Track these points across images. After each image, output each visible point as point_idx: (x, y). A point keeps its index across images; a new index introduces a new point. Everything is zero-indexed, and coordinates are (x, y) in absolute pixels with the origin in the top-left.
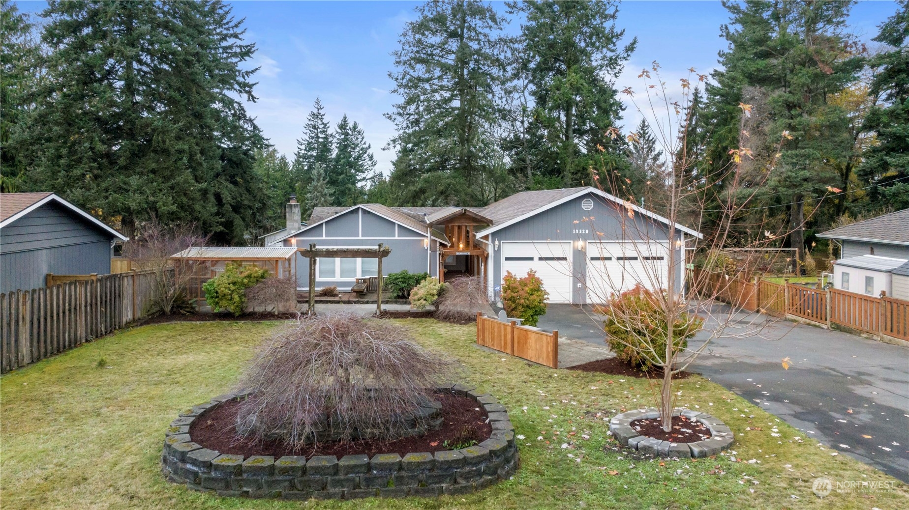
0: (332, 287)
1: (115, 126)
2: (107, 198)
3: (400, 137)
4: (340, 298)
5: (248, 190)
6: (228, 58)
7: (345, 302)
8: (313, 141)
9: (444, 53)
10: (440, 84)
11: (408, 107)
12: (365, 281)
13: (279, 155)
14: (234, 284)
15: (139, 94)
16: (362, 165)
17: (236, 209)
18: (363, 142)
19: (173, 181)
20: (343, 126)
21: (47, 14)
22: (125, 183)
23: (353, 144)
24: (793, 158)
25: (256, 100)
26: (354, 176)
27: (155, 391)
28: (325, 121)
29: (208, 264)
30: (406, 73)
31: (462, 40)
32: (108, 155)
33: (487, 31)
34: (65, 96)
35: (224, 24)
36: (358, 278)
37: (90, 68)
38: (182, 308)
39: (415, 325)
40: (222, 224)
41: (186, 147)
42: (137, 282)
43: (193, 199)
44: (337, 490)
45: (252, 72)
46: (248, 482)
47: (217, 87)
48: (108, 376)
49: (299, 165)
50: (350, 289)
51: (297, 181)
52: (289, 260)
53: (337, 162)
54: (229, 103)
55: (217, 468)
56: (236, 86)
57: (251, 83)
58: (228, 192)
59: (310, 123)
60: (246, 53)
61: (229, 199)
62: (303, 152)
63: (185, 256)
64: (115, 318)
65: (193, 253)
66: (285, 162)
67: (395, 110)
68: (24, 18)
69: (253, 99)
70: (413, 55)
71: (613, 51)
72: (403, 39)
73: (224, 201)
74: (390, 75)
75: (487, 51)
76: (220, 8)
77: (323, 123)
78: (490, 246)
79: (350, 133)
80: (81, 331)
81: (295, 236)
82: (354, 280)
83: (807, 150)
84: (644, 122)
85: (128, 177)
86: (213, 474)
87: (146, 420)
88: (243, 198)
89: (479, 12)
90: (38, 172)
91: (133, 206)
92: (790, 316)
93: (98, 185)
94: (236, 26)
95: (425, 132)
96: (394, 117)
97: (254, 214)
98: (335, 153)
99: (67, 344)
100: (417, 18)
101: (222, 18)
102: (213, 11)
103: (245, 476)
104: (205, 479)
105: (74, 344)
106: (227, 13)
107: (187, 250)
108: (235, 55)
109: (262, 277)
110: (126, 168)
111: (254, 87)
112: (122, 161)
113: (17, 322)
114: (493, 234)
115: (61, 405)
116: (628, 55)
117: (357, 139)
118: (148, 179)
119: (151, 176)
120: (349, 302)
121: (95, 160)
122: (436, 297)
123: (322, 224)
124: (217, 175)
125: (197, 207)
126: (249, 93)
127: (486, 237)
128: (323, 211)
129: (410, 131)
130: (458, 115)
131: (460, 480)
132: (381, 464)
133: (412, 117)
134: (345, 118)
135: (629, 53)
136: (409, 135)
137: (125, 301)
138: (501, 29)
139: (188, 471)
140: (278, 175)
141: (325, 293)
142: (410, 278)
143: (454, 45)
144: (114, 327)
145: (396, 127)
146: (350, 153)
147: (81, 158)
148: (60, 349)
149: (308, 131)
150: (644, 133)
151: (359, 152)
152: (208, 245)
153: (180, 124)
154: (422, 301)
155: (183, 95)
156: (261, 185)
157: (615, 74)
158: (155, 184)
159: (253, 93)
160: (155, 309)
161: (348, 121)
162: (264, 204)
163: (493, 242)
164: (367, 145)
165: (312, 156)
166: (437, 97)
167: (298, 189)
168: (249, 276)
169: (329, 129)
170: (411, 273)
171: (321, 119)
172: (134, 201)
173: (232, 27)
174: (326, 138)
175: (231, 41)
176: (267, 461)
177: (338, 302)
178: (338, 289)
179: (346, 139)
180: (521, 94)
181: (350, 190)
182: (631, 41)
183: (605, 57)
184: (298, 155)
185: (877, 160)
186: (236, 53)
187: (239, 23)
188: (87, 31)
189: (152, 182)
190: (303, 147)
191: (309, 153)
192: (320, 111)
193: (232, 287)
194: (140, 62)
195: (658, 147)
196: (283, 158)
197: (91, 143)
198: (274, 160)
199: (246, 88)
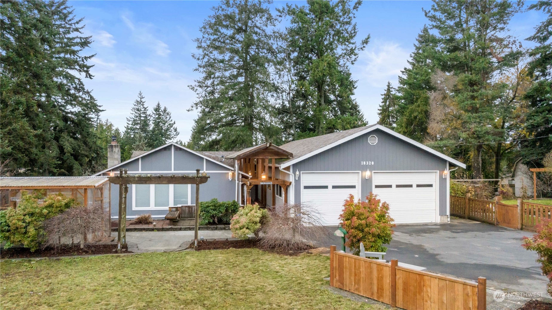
0: (147, 215)
3: (201, 102)
4: (155, 226)
5: (85, 143)
7: (158, 230)
8: (137, 119)
9: (233, 42)
11: (206, 82)
12: (177, 209)
13: (114, 128)
14: (31, 215)
16: (169, 135)
17: (75, 157)
18: (170, 120)
20: (157, 109)
23: (164, 121)
24: (476, 119)
25: (92, 77)
28: (145, 106)
30: (205, 56)
31: (246, 34)
35: (68, 21)
36: (170, 206)
45: (90, 57)
47: (62, 67)
49: (127, 134)
50: (164, 216)
52: (100, 189)
53: (153, 133)
54: (71, 78)
56: (77, 67)
57: (88, 65)
58: (69, 144)
59: (135, 107)
60: (85, 43)
61: (69, 149)
62: (130, 126)
66: (118, 132)
67: (197, 84)
69: (90, 76)
71: (352, 44)
73: (65, 150)
74: (193, 56)
76: (65, 8)
77: (144, 108)
78: (291, 176)
79: (162, 114)
81: (113, 170)
82: (167, 208)
88: (81, 149)
89: (259, 11)
94: (77, 23)
96: (196, 88)
97: (90, 161)
98: (151, 127)
101: (66, 16)
106: (70, 13)
108: (77, 44)
109: (67, 207)
111: (91, 68)
114: (294, 165)
116: (364, 47)
117: (167, 118)
120: (163, 230)
122: (258, 225)
123: (138, 159)
126: (87, 72)
127: (288, 168)
133: (209, 89)
134: (159, 104)
135: (365, 45)
136: (207, 101)
138: (275, 26)
141: (140, 221)
142: (220, 205)
143: (240, 37)
145: (198, 96)
146: (161, 127)
149: (134, 112)
151: (167, 126)
154: (244, 229)
157: (352, 61)
159: (90, 72)
161: (161, 107)
162: (98, 154)
163: (294, 172)
164: (173, 122)
165: (136, 128)
167: (127, 150)
169: (148, 111)
170: (220, 201)
171: (143, 105)
173: (74, 24)
174: (146, 117)
175: (73, 34)
177: (152, 230)
178: (153, 216)
179: (159, 118)
184: (127, 128)
186: (77, 42)
187: (80, 21)
190: (131, 123)
191: (134, 127)
192: (142, 100)
196: (117, 130)
198: (111, 131)
199: (85, 68)
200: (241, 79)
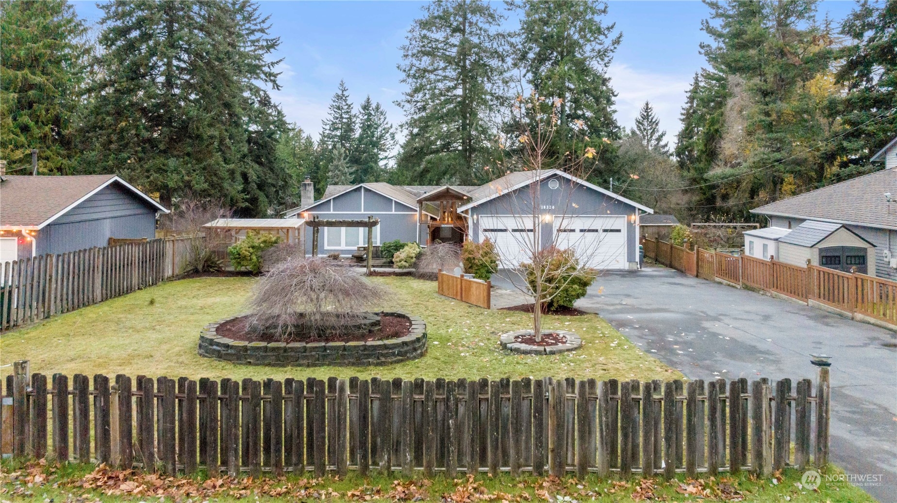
0: (337, 254)
1: (156, 114)
2: (148, 177)
3: (407, 123)
4: (343, 263)
5: (272, 170)
6: (255, 50)
8: (337, 121)
9: (448, 46)
10: (444, 74)
11: (416, 95)
12: (365, 248)
13: (304, 135)
14: (253, 247)
15: (177, 88)
16: (384, 145)
17: (261, 187)
18: (385, 123)
19: (205, 163)
20: (366, 107)
21: (103, 21)
22: (164, 165)
23: (376, 124)
24: (767, 142)
25: (280, 88)
26: (377, 155)
27: (191, 318)
28: (349, 102)
29: (233, 233)
30: (412, 65)
31: (464, 35)
32: (150, 141)
33: (486, 26)
34: (116, 91)
35: (253, 20)
36: (359, 246)
37: (136, 65)
38: (211, 267)
39: (395, 281)
40: (246, 200)
41: (217, 133)
42: (176, 245)
43: (222, 179)
44: (304, 362)
45: (277, 63)
46: (251, 356)
47: (246, 77)
48: (157, 309)
49: (323, 144)
50: (352, 255)
51: (322, 160)
52: (299, 229)
53: (360, 142)
54: (256, 91)
55: (232, 347)
56: (263, 76)
57: (275, 73)
58: (254, 171)
59: (334, 104)
60: (271, 45)
61: (254, 177)
62: (327, 132)
63: (214, 225)
64: (159, 273)
65: (221, 223)
66: (311, 142)
67: (404, 98)
68: (83, 23)
69: (277, 87)
70: (419, 49)
71: (601, 44)
72: (410, 36)
73: (250, 179)
74: (398, 67)
75: (487, 44)
76: (249, 6)
77: (347, 104)
78: (469, 219)
79: (373, 114)
80: (135, 281)
81: (307, 210)
82: (356, 248)
83: (779, 134)
84: (647, 104)
85: (167, 159)
86: (229, 351)
87: (186, 332)
88: (267, 177)
89: (478, 10)
90: (91, 155)
91: (171, 184)
92: (717, 279)
93: (141, 166)
94: (263, 22)
95: (429, 118)
96: (402, 104)
97: (277, 192)
98: (357, 133)
99: (125, 289)
100: (424, 16)
101: (251, 15)
102: (243, 7)
103: (249, 352)
104: (225, 354)
105: (130, 290)
106: (255, 10)
107: (216, 221)
108: (262, 47)
109: (276, 242)
110: (165, 152)
111: (279, 76)
112: (162, 147)
113: (94, 271)
114: (472, 209)
115: (128, 324)
116: (615, 48)
117: (380, 119)
118: (183, 162)
119: (186, 158)
121: (139, 145)
122: (414, 260)
123: (331, 200)
124: (244, 156)
125: (226, 185)
126: (274, 82)
127: (466, 212)
128: (335, 190)
129: (416, 117)
130: (459, 102)
131: (381, 358)
132: (332, 347)
133: (419, 104)
134: (368, 99)
135: (616, 46)
136: (416, 121)
137: (167, 260)
138: (499, 25)
139: (214, 350)
140: (304, 154)
143: (456, 40)
144: (158, 279)
145: (405, 113)
146: (373, 132)
147: (127, 144)
148: (120, 294)
149: (333, 112)
150: (647, 115)
151: (381, 131)
152: (232, 217)
153: (212, 113)
154: (403, 263)
155: (214, 88)
156: (283, 165)
157: (605, 64)
158: (189, 165)
159: (277, 82)
160: (189, 268)
161: (372, 102)
162: (286, 182)
163: (472, 216)
164: (389, 126)
165: (336, 136)
166: (440, 85)
167: (322, 167)
168: (265, 242)
169: (352, 110)
170: (402, 242)
171: (345, 101)
172: (172, 181)
173: (260, 23)
174: (350, 118)
175: (258, 35)
176: (263, 344)
178: (342, 255)
179: (369, 120)
180: (517, 84)
181: (372, 168)
182: (618, 35)
183: (593, 50)
184: (323, 135)
185: (836, 144)
186: (262, 46)
187: (266, 19)
188: (135, 34)
189: (187, 164)
190: (328, 127)
191: (333, 133)
192: (344, 93)
193: (251, 250)
194: (179, 59)
195: (661, 128)
196: (309, 138)
197: (137, 130)
198: (300, 139)
199: (271, 77)
200: (459, 92)
